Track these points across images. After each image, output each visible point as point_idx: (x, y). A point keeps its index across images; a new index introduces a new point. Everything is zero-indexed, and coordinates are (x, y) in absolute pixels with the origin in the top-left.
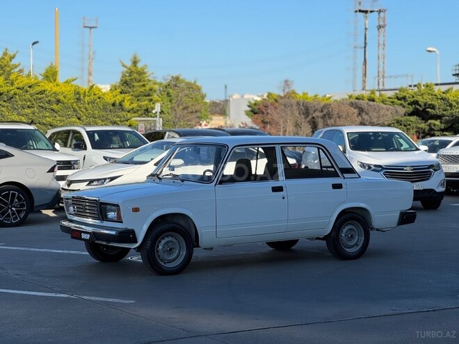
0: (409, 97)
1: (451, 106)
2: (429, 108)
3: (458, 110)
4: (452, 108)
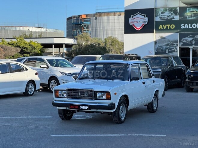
0: (15, 44)
1: (34, 48)
2: (25, 49)
3: (37, 50)
4: (34, 49)
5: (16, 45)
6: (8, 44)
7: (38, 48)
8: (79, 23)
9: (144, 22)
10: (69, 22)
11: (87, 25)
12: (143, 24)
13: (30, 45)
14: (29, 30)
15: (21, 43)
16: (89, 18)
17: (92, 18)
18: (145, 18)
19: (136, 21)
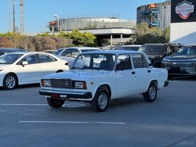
2: (79, 40)
3: (90, 41)
4: (88, 40)
5: (71, 36)
6: (64, 35)
7: (91, 38)
8: (148, 12)
9: (190, 10)
10: (138, 12)
11: (156, 14)
12: (190, 13)
13: (84, 36)
14: (103, 20)
15: (75, 34)
16: (158, 7)
17: (161, 7)
18: (191, 6)
19: (182, 9)
